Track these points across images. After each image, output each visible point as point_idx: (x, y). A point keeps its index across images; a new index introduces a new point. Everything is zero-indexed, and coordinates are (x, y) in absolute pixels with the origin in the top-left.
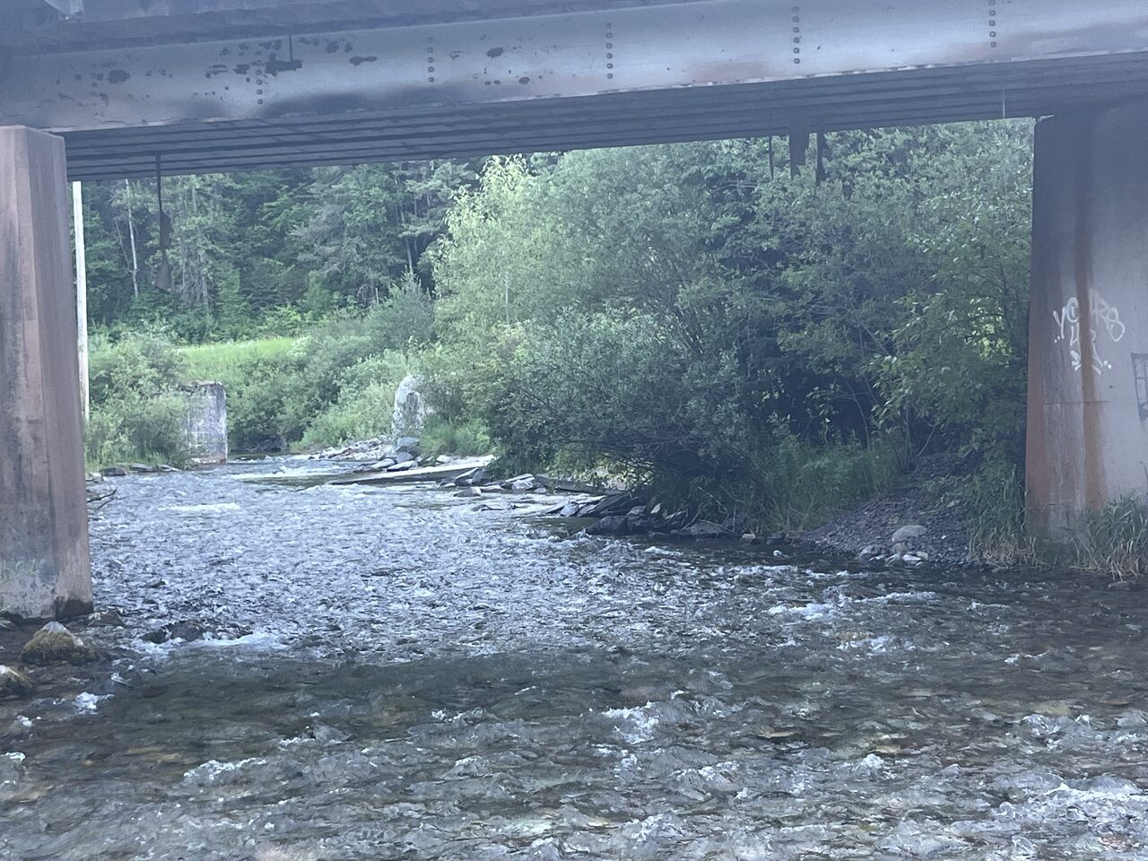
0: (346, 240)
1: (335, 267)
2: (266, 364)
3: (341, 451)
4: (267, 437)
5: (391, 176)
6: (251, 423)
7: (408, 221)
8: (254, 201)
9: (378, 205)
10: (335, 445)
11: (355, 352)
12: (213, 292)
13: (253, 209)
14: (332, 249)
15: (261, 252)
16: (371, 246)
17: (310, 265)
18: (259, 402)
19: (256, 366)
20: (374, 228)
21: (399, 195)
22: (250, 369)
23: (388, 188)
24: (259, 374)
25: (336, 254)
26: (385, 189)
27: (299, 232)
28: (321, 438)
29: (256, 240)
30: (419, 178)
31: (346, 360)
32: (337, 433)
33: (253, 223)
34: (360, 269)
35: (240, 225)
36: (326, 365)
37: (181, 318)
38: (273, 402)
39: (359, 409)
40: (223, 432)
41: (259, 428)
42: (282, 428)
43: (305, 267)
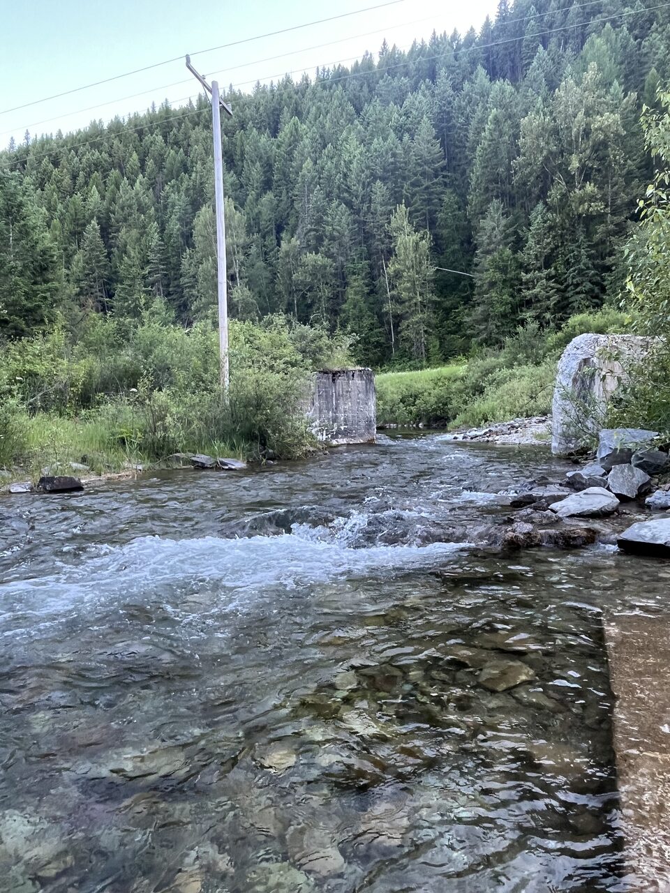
0: (490, 323)
1: (484, 336)
2: (445, 378)
3: (483, 432)
4: (443, 418)
5: (514, 289)
6: (435, 410)
7: (521, 311)
8: (447, 311)
9: (507, 304)
10: (479, 426)
11: (495, 368)
12: (427, 351)
13: (448, 314)
14: (484, 327)
15: (450, 333)
16: (503, 325)
17: (472, 336)
18: (439, 398)
19: (439, 380)
20: (504, 316)
21: (517, 299)
22: (436, 382)
23: (512, 296)
24: (441, 384)
25: (484, 329)
26: (510, 296)
27: (467, 319)
28: (468, 420)
29: (449, 327)
30: (528, 289)
31: (490, 371)
32: (480, 417)
33: (447, 320)
34: (497, 336)
35: (442, 321)
36: (476, 375)
37: (412, 362)
38: (447, 398)
39: (498, 398)
40: (372, 415)
41: (438, 413)
42: (450, 413)
43: (470, 337)
